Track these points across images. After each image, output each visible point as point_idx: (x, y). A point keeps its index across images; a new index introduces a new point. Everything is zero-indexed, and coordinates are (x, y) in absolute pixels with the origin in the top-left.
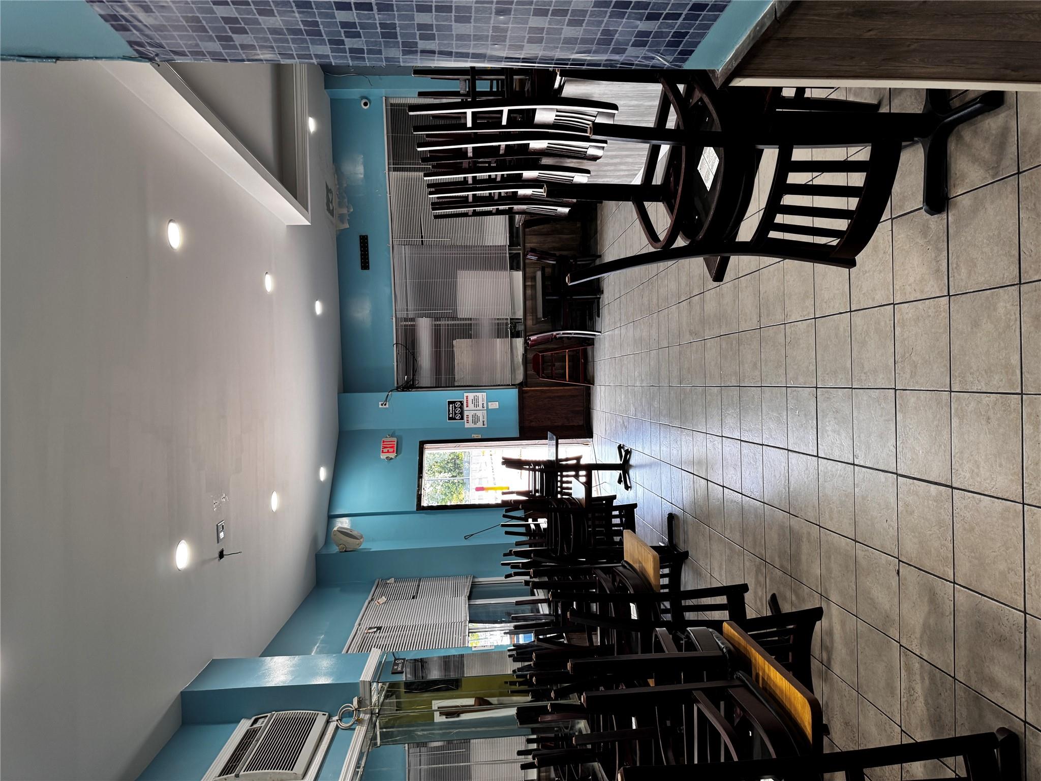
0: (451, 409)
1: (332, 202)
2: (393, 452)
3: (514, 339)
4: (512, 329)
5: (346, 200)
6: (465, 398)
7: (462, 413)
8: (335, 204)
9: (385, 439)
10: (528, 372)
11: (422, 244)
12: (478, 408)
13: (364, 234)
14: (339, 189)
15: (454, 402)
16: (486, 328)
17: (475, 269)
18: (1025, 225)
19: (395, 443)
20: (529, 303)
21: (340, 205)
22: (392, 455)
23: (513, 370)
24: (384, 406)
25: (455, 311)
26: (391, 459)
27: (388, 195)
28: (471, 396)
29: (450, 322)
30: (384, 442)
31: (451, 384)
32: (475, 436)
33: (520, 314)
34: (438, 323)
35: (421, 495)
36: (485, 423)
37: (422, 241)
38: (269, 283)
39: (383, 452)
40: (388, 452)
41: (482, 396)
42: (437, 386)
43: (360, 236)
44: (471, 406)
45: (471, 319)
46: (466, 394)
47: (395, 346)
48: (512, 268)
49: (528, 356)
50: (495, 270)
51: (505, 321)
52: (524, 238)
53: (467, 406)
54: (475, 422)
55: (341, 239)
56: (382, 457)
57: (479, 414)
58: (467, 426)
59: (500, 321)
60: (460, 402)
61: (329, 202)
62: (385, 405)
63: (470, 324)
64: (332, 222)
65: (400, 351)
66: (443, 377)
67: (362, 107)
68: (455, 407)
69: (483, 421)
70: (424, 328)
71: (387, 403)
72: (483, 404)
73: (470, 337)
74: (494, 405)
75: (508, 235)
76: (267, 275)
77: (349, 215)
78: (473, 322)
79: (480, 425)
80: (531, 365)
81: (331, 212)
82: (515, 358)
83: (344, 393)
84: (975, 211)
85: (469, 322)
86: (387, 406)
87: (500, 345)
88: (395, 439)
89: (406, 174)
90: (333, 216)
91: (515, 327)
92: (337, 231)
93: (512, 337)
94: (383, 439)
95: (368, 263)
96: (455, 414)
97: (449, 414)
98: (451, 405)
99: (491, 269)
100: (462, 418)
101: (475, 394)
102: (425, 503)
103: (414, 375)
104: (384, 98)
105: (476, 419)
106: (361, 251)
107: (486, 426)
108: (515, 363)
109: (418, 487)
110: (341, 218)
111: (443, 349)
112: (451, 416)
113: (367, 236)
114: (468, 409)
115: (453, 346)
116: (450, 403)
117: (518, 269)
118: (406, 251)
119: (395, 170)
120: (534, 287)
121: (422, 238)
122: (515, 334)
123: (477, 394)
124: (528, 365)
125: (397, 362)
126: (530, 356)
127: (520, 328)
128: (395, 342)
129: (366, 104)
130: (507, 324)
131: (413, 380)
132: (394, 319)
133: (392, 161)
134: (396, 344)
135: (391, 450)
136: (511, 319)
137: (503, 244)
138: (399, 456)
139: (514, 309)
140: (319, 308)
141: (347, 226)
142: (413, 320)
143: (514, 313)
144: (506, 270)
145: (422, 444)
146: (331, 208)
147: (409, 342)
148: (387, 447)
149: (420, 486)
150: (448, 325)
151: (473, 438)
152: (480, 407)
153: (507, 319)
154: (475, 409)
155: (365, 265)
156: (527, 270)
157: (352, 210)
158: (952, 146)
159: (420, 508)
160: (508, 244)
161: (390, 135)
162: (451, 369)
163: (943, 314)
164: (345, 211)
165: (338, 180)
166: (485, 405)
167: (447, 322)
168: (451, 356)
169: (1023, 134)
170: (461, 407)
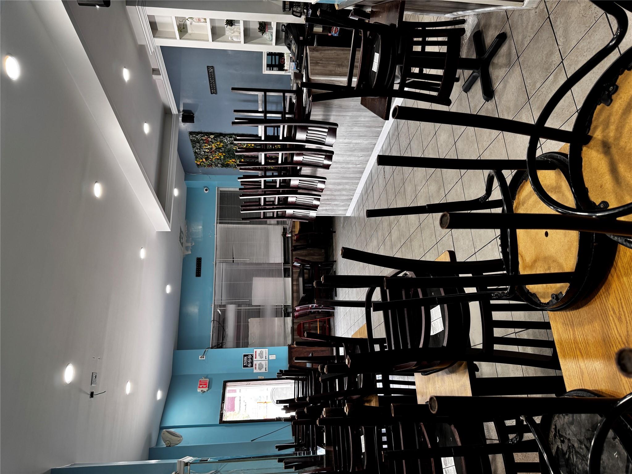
0: (245, 360)
1: (182, 239)
2: (206, 387)
3: (286, 318)
4: (286, 312)
5: (191, 239)
6: (254, 352)
7: (252, 363)
8: (184, 240)
9: (201, 380)
10: (295, 337)
11: (233, 262)
12: (262, 359)
13: (199, 257)
14: (187, 233)
15: (247, 355)
16: (269, 311)
17: (263, 276)
18: (525, 75)
19: (208, 382)
20: (295, 295)
21: (187, 241)
22: (205, 390)
23: (285, 338)
24: (203, 359)
25: (251, 300)
26: (204, 392)
27: (215, 236)
28: (258, 351)
29: (247, 308)
30: (200, 381)
31: (246, 345)
32: (260, 377)
33: (289, 303)
34: (240, 308)
35: (223, 413)
36: (267, 369)
37: (233, 260)
38: (143, 253)
39: (199, 387)
40: (203, 387)
41: (265, 351)
42: (238, 346)
43: (197, 258)
44: (258, 358)
45: (260, 306)
46: (255, 350)
47: (212, 322)
48: (285, 276)
49: (295, 327)
50: (275, 277)
51: (280, 307)
52: (292, 257)
53: (256, 358)
54: (260, 369)
55: (185, 260)
56: (198, 391)
57: (263, 363)
58: (255, 371)
59: (277, 307)
60: (251, 355)
61: (181, 238)
62: (203, 357)
63: (260, 309)
64: (181, 249)
65: (215, 325)
66: (241, 341)
67: (204, 192)
68: (248, 359)
69: (266, 368)
70: (231, 310)
71: (205, 356)
72: (266, 356)
73: (259, 316)
74: (273, 357)
75: (283, 257)
76: (142, 249)
77: (192, 247)
78: (261, 307)
79: (263, 370)
80: (297, 332)
81: (182, 244)
82: (286, 328)
83: (177, 350)
84: (505, 87)
85: (259, 308)
86: (204, 358)
87: (278, 321)
88: (208, 380)
89: (226, 225)
90: (182, 246)
91: (287, 309)
92: (183, 255)
93: (285, 316)
94: (200, 380)
95: (200, 273)
96: (248, 363)
97: (244, 364)
98: (245, 357)
99: (273, 277)
100: (252, 366)
101: (261, 350)
102: (225, 419)
103: (223, 340)
104: (217, 188)
105: (261, 367)
106: (197, 266)
107: (267, 371)
108: (287, 332)
109: (221, 408)
110: (187, 248)
111: (242, 324)
112: (245, 365)
113: (201, 258)
114: (256, 359)
115: (248, 322)
116: (245, 356)
117: (289, 276)
118: (223, 266)
119: (220, 223)
120: (298, 285)
121: (233, 258)
122: (287, 315)
123: (262, 350)
124: (294, 332)
125: (213, 332)
126: (296, 327)
127: (290, 310)
128: (212, 320)
129: (206, 190)
130: (282, 308)
131: (222, 343)
132: (213, 305)
133: (219, 219)
134: (213, 320)
135: (204, 386)
136: (284, 306)
137: (280, 262)
138: (210, 390)
139: (286, 300)
140: (168, 289)
141: (190, 252)
142: (224, 306)
143: (286, 302)
144: (281, 277)
145: (225, 383)
146: (182, 242)
147: (221, 320)
148: (202, 384)
149: (222, 408)
150: (246, 309)
151: (258, 378)
152: (264, 359)
153: (282, 306)
154: (261, 359)
155: (198, 274)
156: (294, 275)
157: (194, 244)
158: (491, 69)
159: (222, 422)
160: (283, 262)
161: (219, 205)
162: (247, 336)
163: (501, 141)
164: (189, 244)
165: (187, 228)
166: (267, 357)
167: (245, 308)
168: (247, 327)
169: (516, 42)
170: (252, 359)
